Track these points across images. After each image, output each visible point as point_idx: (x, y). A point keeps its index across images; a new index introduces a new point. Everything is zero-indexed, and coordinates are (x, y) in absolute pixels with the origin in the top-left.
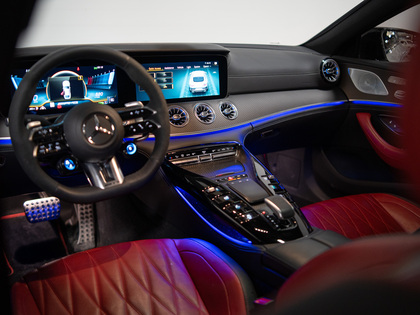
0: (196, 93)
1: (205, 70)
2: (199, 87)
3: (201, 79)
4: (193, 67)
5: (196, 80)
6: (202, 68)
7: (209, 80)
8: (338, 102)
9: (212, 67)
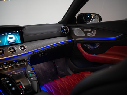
0: (10, 43)
1: (13, 34)
2: (12, 40)
3: (12, 38)
4: (8, 34)
5: (10, 38)
6: (12, 34)
7: (16, 38)
8: (70, 40)
9: (16, 33)
